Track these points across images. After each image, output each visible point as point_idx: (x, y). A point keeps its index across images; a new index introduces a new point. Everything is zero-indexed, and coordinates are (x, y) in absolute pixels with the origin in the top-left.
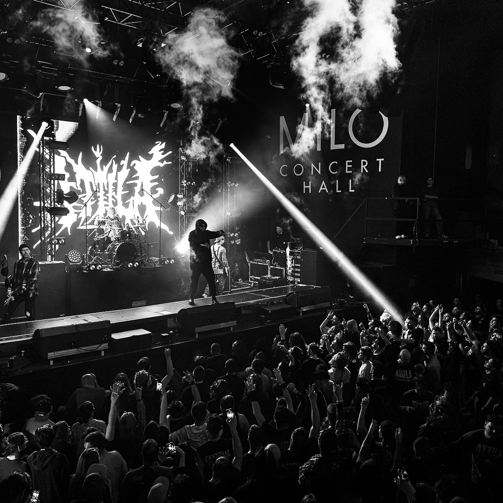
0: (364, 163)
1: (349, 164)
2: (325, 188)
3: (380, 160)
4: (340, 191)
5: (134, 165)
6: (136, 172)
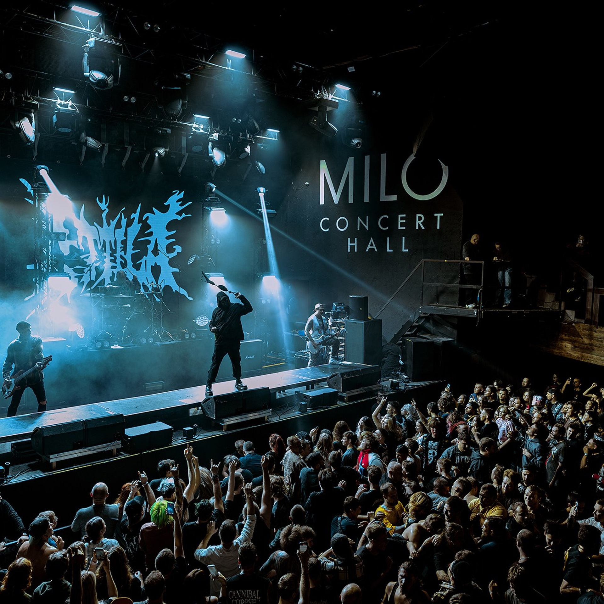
0: (420, 218)
1: (402, 218)
2: (373, 246)
3: (439, 215)
4: (392, 251)
5: (147, 218)
6: (150, 227)
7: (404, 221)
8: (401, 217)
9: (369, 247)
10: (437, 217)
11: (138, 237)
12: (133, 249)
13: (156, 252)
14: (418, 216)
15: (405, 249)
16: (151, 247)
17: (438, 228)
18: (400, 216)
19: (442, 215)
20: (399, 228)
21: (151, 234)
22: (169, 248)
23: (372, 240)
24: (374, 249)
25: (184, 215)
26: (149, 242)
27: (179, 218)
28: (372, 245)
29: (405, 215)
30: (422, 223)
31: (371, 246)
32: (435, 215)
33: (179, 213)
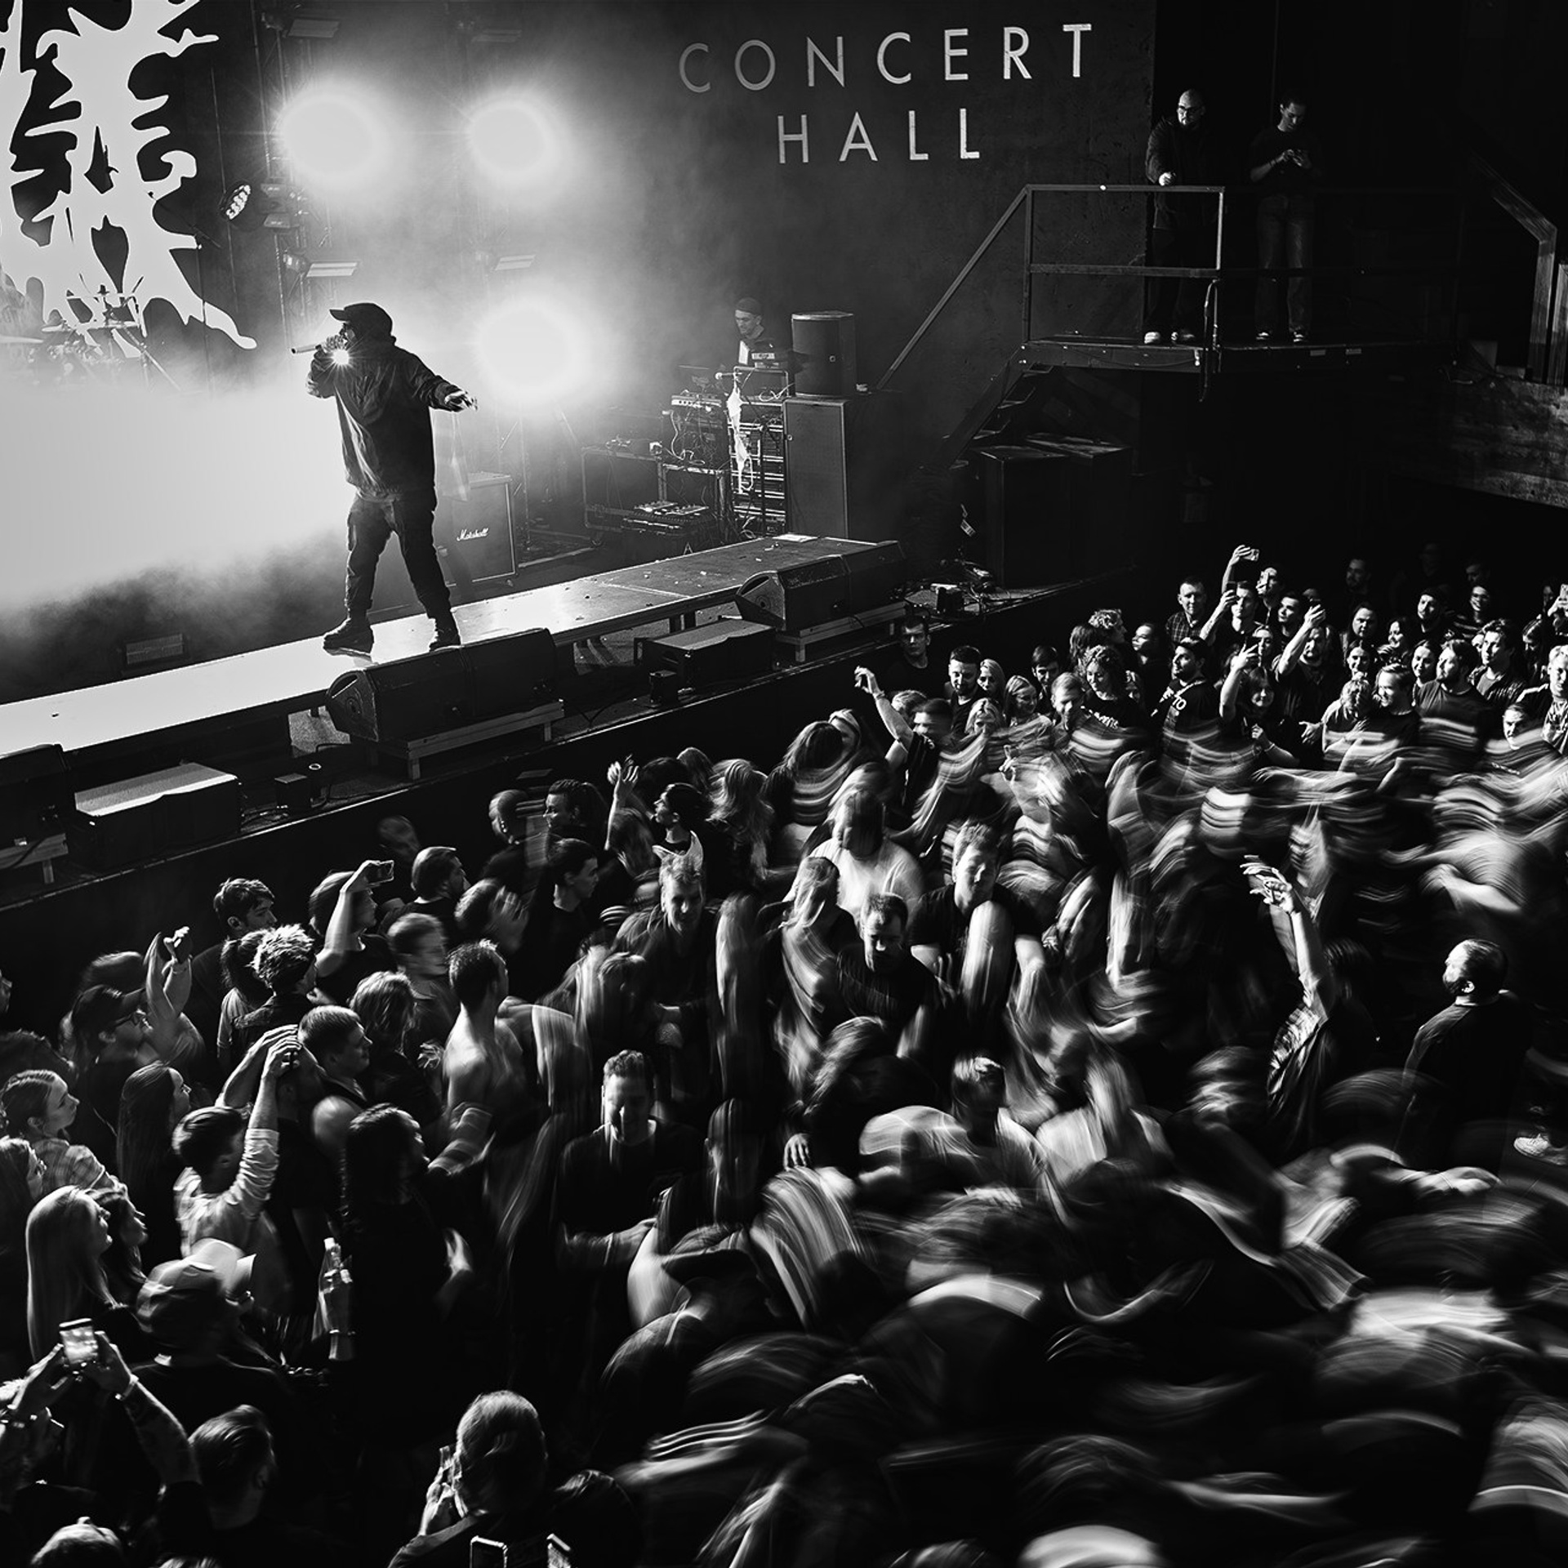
0: (1016, 42)
1: (956, 43)
2: (863, 142)
3: (1077, 29)
4: (925, 157)
5: (53, 51)
6: (66, 85)
7: (964, 52)
8: (952, 38)
9: (849, 145)
10: (1072, 33)
11: (27, 121)
12: (15, 168)
13: (100, 175)
14: (1008, 31)
15: (968, 150)
16: (79, 160)
17: (1076, 74)
18: (949, 33)
19: (1088, 27)
20: (949, 77)
21: (72, 110)
22: (151, 164)
23: (857, 121)
24: (866, 150)
25: (189, 38)
26: (70, 141)
27: (174, 49)
28: (858, 139)
29: (964, 32)
30: (1020, 57)
31: (853, 142)
32: (1067, 28)
33: (172, 31)
